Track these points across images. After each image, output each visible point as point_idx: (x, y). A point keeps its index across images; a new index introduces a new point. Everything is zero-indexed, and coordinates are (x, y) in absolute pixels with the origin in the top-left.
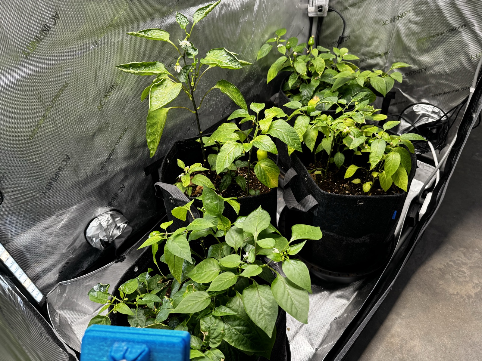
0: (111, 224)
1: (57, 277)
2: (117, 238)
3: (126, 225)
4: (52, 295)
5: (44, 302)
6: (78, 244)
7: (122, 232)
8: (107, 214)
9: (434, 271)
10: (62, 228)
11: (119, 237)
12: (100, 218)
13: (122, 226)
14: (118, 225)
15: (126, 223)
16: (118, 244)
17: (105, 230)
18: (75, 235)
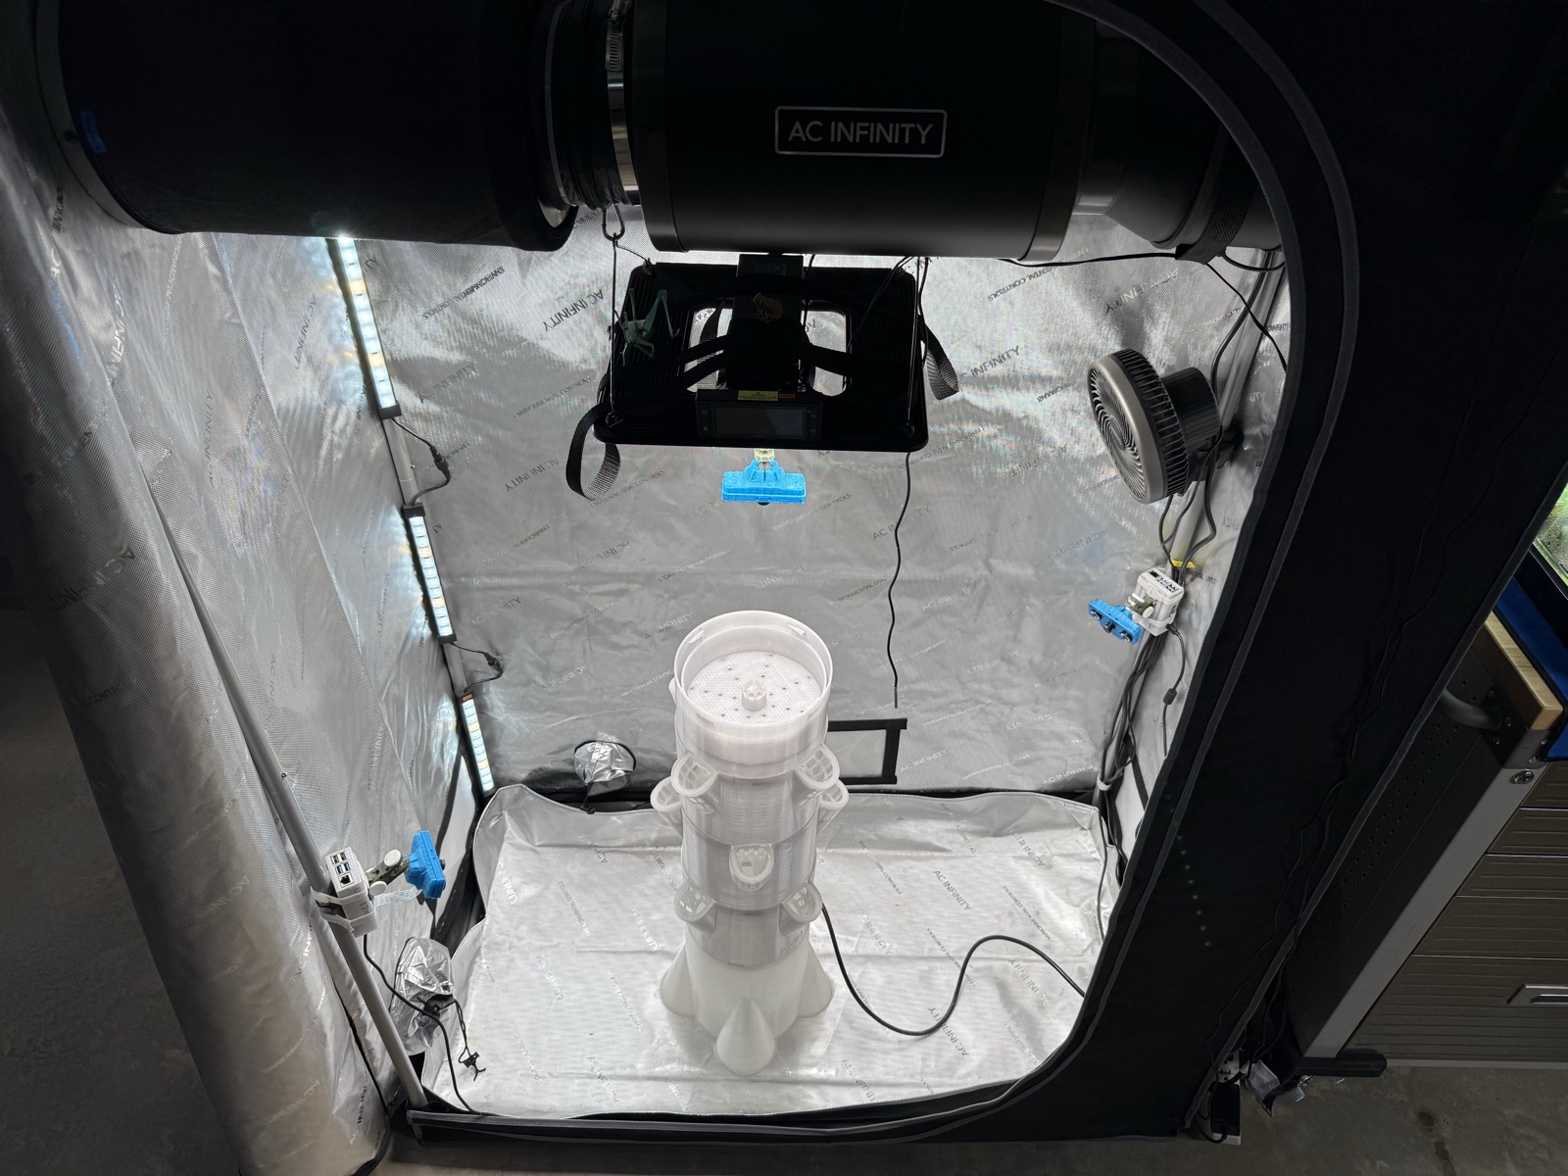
0: (604, 762)
2: (601, 783)
3: (623, 773)
4: (507, 793)
5: (491, 793)
6: (564, 757)
7: (614, 780)
8: (611, 746)
10: (550, 730)
11: (604, 783)
12: (597, 745)
13: (618, 772)
14: (614, 768)
15: (625, 771)
16: (592, 792)
17: (591, 764)
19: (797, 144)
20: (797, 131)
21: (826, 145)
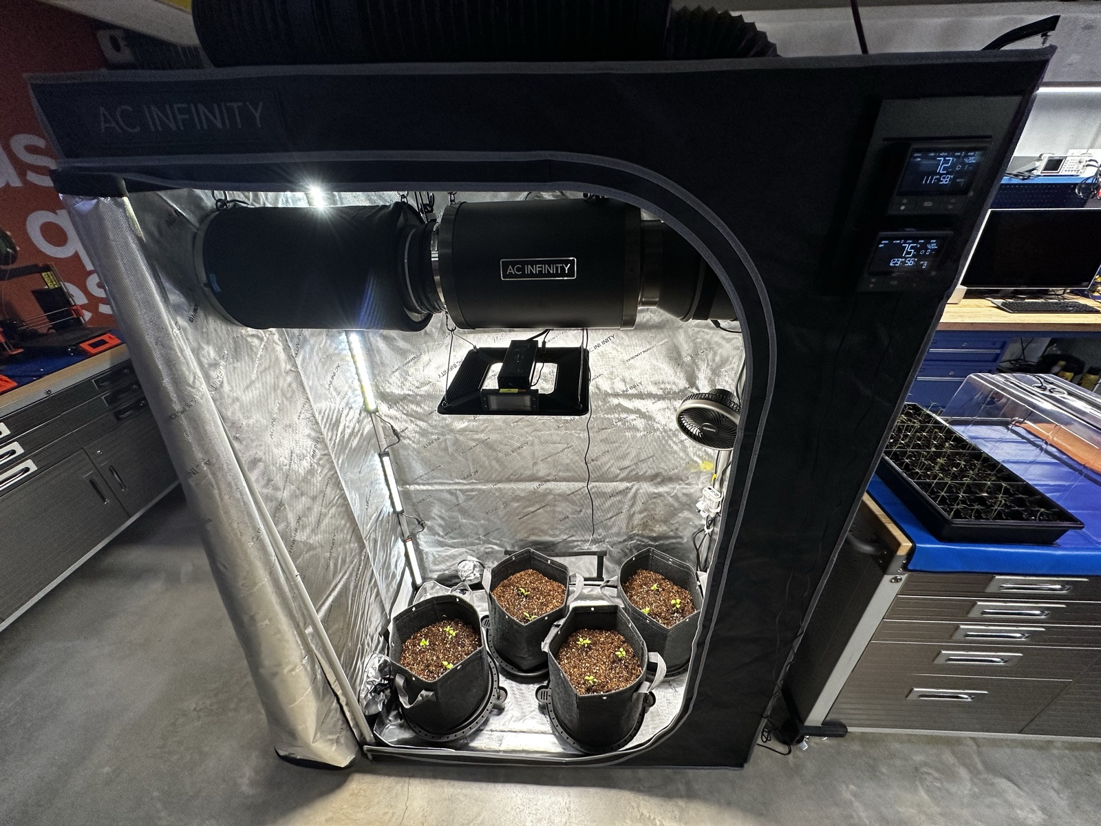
0: (470, 570)
1: (436, 577)
2: (469, 580)
3: (479, 575)
6: (453, 568)
7: (475, 579)
8: (473, 563)
9: (636, 809)
10: (446, 556)
13: (476, 575)
17: (463, 572)
18: (452, 563)
19: (511, 275)
20: (510, 270)
21: (524, 275)
